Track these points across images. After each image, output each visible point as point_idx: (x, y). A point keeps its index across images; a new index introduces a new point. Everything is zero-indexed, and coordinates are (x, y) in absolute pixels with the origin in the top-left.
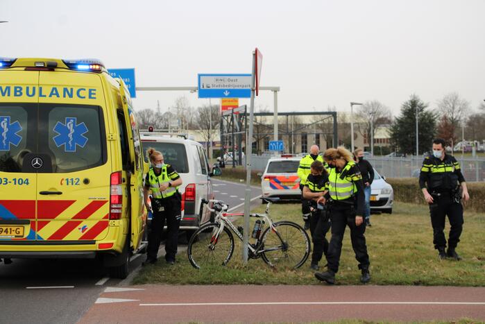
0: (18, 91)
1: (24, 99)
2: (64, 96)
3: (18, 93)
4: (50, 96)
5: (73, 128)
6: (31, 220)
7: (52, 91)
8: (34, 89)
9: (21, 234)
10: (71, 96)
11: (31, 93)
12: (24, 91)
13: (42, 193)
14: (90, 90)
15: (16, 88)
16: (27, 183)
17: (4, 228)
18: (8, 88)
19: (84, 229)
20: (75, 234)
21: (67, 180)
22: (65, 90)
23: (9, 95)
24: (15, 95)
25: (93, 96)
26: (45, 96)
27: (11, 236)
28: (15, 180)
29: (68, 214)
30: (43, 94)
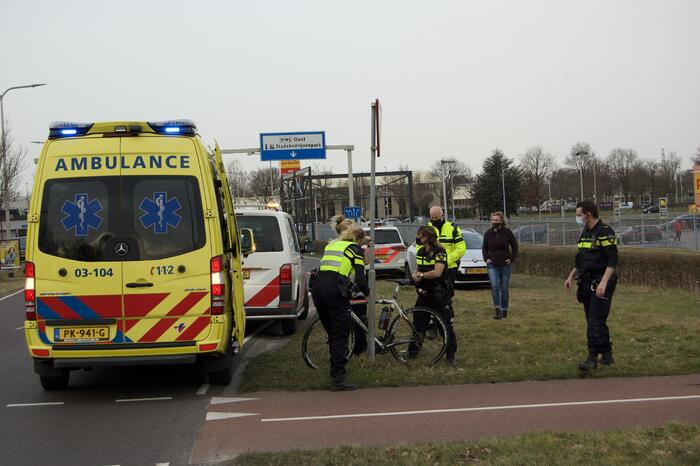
0: (96, 162)
1: (104, 172)
2: (151, 166)
3: (96, 165)
4: (135, 167)
5: (164, 204)
6: (118, 319)
7: (137, 161)
8: (115, 159)
9: (106, 336)
10: (159, 166)
11: (111, 164)
12: (103, 162)
13: (130, 286)
14: (182, 158)
15: (93, 159)
16: (111, 275)
17: (86, 330)
18: (84, 160)
19: (181, 327)
20: (171, 335)
21: (159, 268)
22: (152, 158)
23: (85, 168)
24: (93, 168)
25: (185, 164)
26: (128, 167)
27: (95, 339)
28: (96, 270)
29: (162, 309)
30: (126, 165)
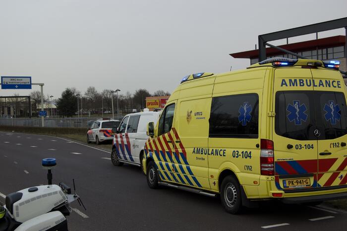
0: (302, 83)
1: (305, 88)
3: (302, 84)
4: (319, 86)
6: (314, 173)
7: (320, 83)
8: (310, 80)
9: (309, 184)
10: (329, 86)
11: (309, 84)
12: (305, 82)
13: (322, 154)
14: (338, 82)
15: (300, 80)
16: (313, 148)
17: (299, 180)
18: (295, 80)
19: (341, 177)
20: (337, 182)
21: (333, 144)
23: (297, 85)
24: (300, 85)
25: (339, 86)
26: (317, 86)
27: (304, 186)
28: (306, 145)
29: (334, 167)
30: (315, 84)
